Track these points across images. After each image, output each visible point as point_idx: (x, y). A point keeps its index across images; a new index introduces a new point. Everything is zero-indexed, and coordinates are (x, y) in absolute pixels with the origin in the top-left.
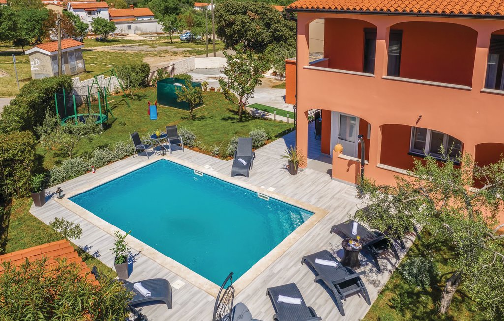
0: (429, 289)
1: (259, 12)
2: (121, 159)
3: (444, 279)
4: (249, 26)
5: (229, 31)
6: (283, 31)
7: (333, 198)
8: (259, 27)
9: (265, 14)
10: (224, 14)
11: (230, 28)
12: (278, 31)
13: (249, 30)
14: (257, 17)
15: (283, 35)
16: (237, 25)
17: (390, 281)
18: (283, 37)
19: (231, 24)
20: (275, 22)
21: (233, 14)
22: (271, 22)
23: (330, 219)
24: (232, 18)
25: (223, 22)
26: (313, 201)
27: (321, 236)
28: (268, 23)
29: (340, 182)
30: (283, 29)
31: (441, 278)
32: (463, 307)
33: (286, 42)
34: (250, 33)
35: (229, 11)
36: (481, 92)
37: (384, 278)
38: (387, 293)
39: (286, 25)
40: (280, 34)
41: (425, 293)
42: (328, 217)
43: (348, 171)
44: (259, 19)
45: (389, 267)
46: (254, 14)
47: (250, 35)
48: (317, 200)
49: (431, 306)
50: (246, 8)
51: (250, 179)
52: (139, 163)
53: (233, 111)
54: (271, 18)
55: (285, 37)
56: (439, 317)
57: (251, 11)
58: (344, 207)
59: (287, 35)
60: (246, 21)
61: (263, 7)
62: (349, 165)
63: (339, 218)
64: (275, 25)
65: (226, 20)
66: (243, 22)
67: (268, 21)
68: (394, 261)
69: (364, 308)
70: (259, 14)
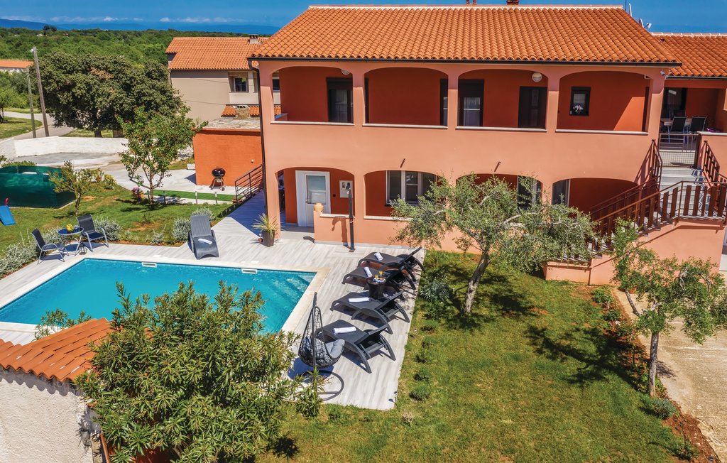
0: (450, 302)
1: (111, 70)
2: (20, 268)
3: (457, 294)
4: (97, 90)
5: (64, 98)
6: (150, 95)
7: (326, 258)
8: (114, 91)
9: (120, 71)
10: (54, 73)
11: (66, 94)
12: (144, 95)
13: (99, 96)
14: (108, 77)
15: (152, 101)
16: (80, 88)
17: (416, 304)
18: (153, 103)
19: (68, 88)
20: (138, 83)
21: (70, 72)
22: (132, 82)
23: (334, 274)
24: (67, 79)
25: (55, 85)
26: (308, 264)
27: (335, 288)
28: (127, 84)
29: (324, 244)
30: (151, 92)
31: (455, 292)
32: (481, 305)
33: (157, 110)
34: (101, 99)
35: (61, 68)
36: (456, 129)
37: (411, 303)
38: (418, 312)
39: (153, 87)
40: (148, 99)
41: (448, 305)
42: (333, 273)
43: (333, 229)
44: (110, 79)
45: (410, 296)
46: (102, 72)
47: (101, 102)
48: (311, 262)
49: (457, 311)
50: (87, 63)
51: (222, 258)
52: (52, 268)
53: (127, 202)
54: (132, 78)
55: (155, 103)
56: (466, 316)
57: (98, 67)
58: (343, 263)
59: (158, 100)
60: (92, 82)
61: (115, 62)
62: (334, 223)
63: (344, 272)
64: (139, 87)
65: (58, 82)
66: (88, 84)
67: (128, 82)
68: (412, 291)
69: (405, 326)
70: (110, 72)
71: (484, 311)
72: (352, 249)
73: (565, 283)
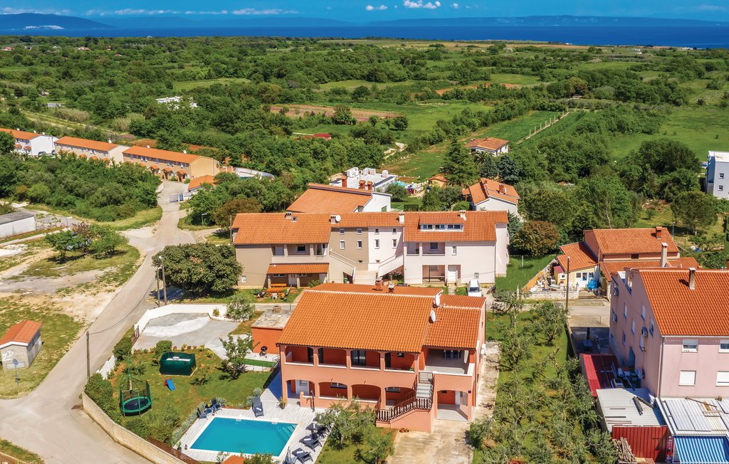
1: (201, 257)
7: (303, 415)
8: (203, 270)
9: (206, 257)
23: (304, 425)
27: (303, 432)
28: (211, 265)
29: (304, 407)
35: (173, 260)
37: (325, 439)
38: (327, 443)
43: (307, 402)
44: (201, 262)
45: (327, 435)
46: (197, 259)
47: (195, 279)
48: (297, 418)
50: (187, 253)
51: (265, 416)
54: (214, 262)
57: (194, 256)
58: (308, 418)
61: (205, 251)
63: (307, 424)
69: (321, 448)
71: (347, 443)
72: (314, 410)
73: (382, 428)
